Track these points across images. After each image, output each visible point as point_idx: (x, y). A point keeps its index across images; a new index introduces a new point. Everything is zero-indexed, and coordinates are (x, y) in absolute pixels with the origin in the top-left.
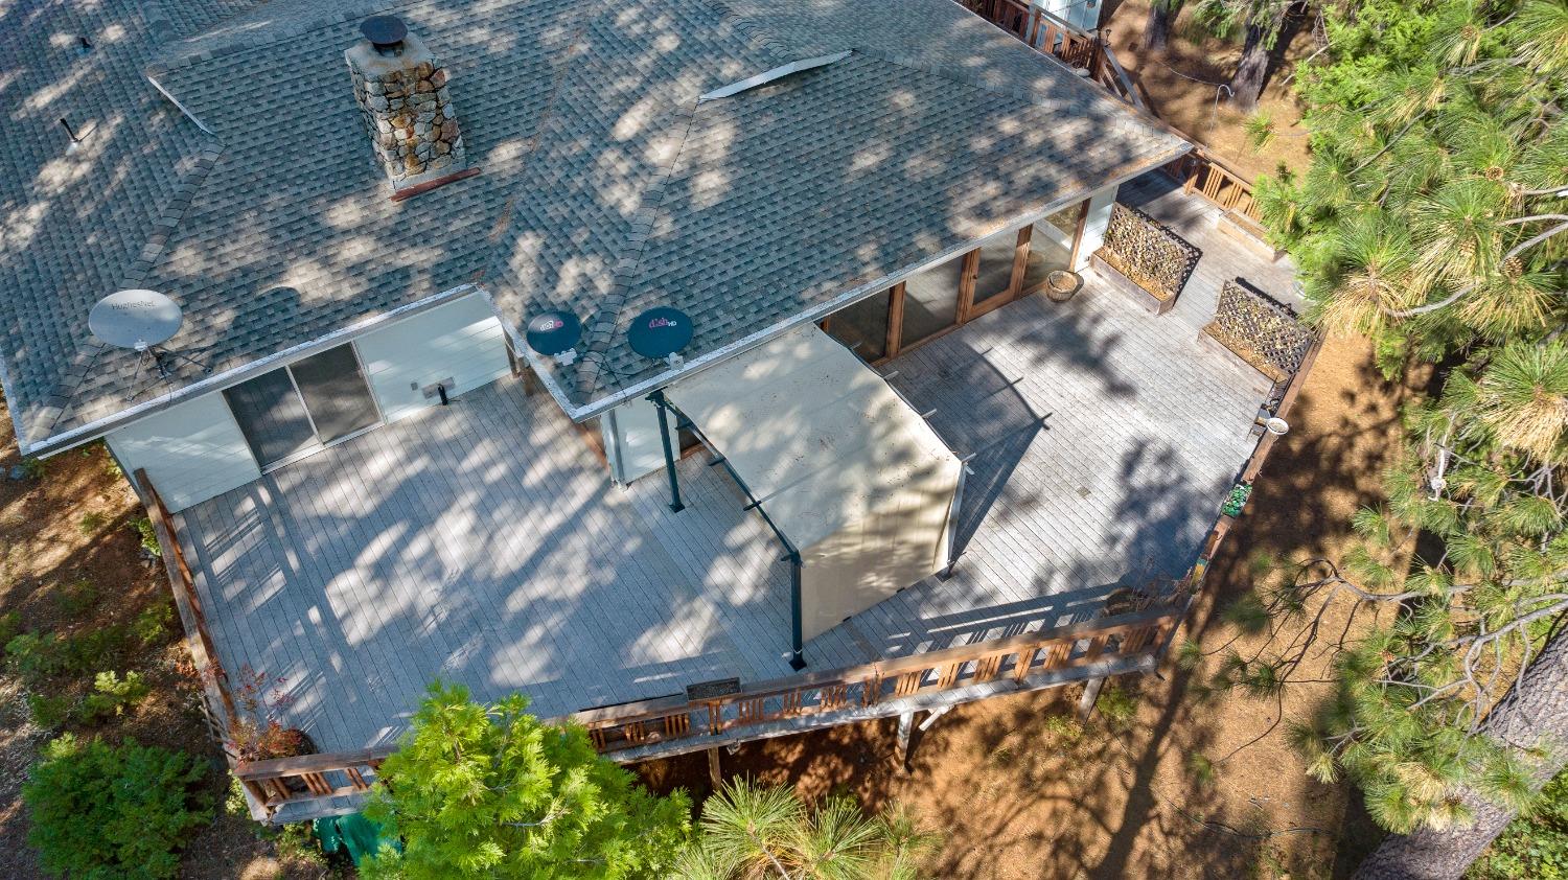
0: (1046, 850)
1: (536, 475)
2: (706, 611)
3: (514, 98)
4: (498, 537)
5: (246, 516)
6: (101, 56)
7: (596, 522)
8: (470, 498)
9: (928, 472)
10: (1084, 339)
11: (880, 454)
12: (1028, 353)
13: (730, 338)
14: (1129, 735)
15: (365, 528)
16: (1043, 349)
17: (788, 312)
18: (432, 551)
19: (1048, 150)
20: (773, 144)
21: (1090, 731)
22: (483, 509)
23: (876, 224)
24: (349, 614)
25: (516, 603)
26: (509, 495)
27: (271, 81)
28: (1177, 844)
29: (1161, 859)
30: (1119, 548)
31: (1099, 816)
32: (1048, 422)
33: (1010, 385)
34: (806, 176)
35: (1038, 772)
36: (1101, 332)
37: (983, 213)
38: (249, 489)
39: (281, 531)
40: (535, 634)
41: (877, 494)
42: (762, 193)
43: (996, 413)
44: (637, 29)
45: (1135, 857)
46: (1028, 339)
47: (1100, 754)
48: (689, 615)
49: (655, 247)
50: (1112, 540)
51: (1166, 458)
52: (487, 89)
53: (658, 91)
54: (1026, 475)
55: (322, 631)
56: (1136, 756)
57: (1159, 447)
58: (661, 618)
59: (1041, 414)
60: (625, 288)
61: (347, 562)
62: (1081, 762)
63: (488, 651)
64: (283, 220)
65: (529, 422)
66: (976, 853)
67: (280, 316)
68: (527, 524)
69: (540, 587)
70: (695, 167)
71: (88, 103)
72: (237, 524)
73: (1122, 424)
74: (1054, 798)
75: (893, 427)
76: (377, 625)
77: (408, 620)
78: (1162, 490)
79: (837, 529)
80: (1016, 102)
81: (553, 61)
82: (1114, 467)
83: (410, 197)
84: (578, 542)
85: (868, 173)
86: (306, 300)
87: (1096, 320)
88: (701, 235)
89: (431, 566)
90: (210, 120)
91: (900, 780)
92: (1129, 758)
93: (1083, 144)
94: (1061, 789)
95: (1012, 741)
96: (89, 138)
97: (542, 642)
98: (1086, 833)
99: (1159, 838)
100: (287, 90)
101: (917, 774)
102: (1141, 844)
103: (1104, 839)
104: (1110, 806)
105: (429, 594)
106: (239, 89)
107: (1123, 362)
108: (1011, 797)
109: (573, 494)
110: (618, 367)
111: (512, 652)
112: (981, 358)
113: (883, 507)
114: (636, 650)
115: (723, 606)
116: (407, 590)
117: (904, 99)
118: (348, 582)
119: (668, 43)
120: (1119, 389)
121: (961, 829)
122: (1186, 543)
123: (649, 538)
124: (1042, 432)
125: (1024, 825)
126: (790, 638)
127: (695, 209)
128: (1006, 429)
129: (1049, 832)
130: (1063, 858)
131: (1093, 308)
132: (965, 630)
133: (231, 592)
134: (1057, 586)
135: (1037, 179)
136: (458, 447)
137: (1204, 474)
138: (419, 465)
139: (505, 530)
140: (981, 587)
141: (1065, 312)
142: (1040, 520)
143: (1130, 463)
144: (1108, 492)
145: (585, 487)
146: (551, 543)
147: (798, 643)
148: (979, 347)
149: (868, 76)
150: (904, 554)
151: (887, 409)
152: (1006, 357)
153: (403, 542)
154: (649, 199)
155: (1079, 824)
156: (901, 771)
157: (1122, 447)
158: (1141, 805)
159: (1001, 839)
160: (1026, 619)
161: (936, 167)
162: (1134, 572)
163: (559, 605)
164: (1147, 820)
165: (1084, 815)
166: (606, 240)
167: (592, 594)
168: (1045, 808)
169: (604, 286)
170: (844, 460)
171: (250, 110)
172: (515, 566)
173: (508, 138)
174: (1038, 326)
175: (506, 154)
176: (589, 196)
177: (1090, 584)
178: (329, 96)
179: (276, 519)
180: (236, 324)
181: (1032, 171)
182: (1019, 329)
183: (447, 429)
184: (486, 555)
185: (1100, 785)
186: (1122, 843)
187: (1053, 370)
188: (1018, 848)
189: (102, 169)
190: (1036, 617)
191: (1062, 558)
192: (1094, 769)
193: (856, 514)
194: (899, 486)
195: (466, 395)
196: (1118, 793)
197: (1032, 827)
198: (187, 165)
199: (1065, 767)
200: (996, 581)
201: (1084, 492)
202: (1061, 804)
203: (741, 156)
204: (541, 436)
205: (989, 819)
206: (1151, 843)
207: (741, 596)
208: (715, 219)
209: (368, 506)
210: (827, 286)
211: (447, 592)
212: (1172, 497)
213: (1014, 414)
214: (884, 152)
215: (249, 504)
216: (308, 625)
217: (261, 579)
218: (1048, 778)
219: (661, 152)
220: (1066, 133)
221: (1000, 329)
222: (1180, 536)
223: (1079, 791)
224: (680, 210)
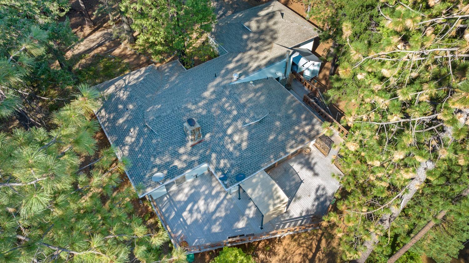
0: (302, 256)
1: (214, 193)
2: (246, 219)
3: (209, 124)
4: (209, 204)
5: (166, 201)
6: (130, 112)
7: (225, 202)
8: (203, 197)
9: (282, 201)
10: (310, 163)
11: (275, 197)
12: (300, 166)
13: (250, 175)
14: (317, 235)
15: (186, 203)
16: (303, 165)
17: (260, 169)
18: (198, 208)
19: (304, 133)
20: (256, 135)
21: (310, 235)
22: (206, 200)
23: (274, 150)
24: (187, 219)
25: (214, 217)
26: (209, 197)
27: (167, 123)
28: (324, 255)
29: (321, 257)
30: (315, 207)
31: (311, 250)
32: (303, 181)
33: (297, 173)
34: (262, 141)
35: (301, 242)
36: (313, 162)
37: (292, 147)
38: (165, 195)
39: (172, 204)
40: (218, 223)
41: (274, 205)
42: (254, 146)
43: (294, 180)
44: (229, 108)
45: (317, 257)
46: (300, 163)
47: (311, 239)
48: (243, 220)
49: (237, 158)
50: (313, 205)
51: (324, 189)
52: (204, 122)
53: (234, 123)
54: (299, 193)
55: (183, 223)
56: (318, 239)
57: (322, 187)
58: (238, 220)
59: (302, 180)
60: (232, 166)
61: (184, 210)
62: (308, 240)
63: (211, 226)
64: (173, 152)
65: (211, 182)
66: (290, 257)
67: (175, 171)
68: (214, 202)
69: (218, 214)
70: (242, 141)
71: (131, 123)
72: (165, 202)
73: (317, 182)
74: (303, 247)
75: (277, 192)
76: (192, 221)
77: (196, 221)
78: (323, 195)
79: (268, 210)
80: (298, 122)
81: (214, 115)
82: (315, 191)
83: (193, 146)
84: (223, 206)
85: (272, 140)
86: (179, 167)
87: (313, 159)
88: (245, 155)
89: (198, 210)
90: (158, 132)
91: (277, 244)
92: (316, 239)
93: (310, 131)
94: (305, 245)
95: (296, 237)
96: (133, 132)
97: (220, 224)
98: (309, 253)
99: (321, 254)
100: (170, 125)
101: (280, 243)
102: (318, 255)
103: (312, 254)
104: (313, 248)
105: (199, 216)
106: (162, 125)
107: (317, 168)
108: (296, 247)
109: (220, 197)
110: (233, 181)
111: (215, 226)
112: (292, 167)
113: (276, 207)
114: (235, 226)
115: (248, 217)
116: (196, 216)
117: (278, 123)
118: (185, 214)
119: (235, 113)
120: (316, 174)
121: (287, 252)
122: (326, 206)
123: (235, 205)
124: (302, 183)
125: (298, 252)
126: (261, 224)
127: (243, 150)
128: (296, 183)
129: (302, 253)
130: (304, 257)
131: (312, 156)
132: (289, 222)
133: (167, 215)
134: (304, 214)
135: (302, 139)
136: (200, 186)
137: (330, 192)
138: (193, 191)
139: (210, 203)
140: (291, 214)
141: (307, 157)
142: (302, 201)
143: (317, 190)
144: (313, 196)
145: (223, 195)
146: (218, 206)
147: (262, 226)
148: (291, 164)
149: (272, 118)
150: (278, 212)
151: (276, 189)
152: (296, 167)
153: (193, 206)
154: (235, 148)
155: (307, 251)
156: (277, 242)
157: (316, 187)
158: (318, 248)
159: (294, 254)
160: (299, 220)
161: (284, 138)
162: (317, 211)
163: (221, 218)
164: (319, 251)
165: (308, 250)
166: (229, 156)
167: (226, 216)
168: (302, 249)
169: (228, 165)
170: (269, 199)
171: (164, 130)
172: (213, 210)
173: (208, 133)
174: (302, 160)
175: (208, 136)
176: (223, 146)
177: (309, 214)
178: (177, 126)
179: (171, 201)
180: (168, 172)
181: (301, 137)
182: (298, 161)
183: (197, 183)
184: (207, 208)
185: (311, 245)
186: (315, 255)
187: (304, 170)
188: (297, 256)
189: (138, 140)
190: (300, 220)
191: (305, 209)
192: (311, 241)
193: (271, 208)
194: (278, 203)
195: (200, 176)
196: (314, 246)
197: (299, 252)
198: (154, 141)
199: (305, 241)
200: (294, 213)
201: (309, 196)
202: (305, 248)
203: (250, 138)
204: (214, 184)
205: (292, 251)
206: (320, 255)
207: (251, 216)
208: (247, 151)
209: (186, 199)
210: (266, 164)
211: (202, 215)
212: (324, 197)
213: (297, 180)
214: (275, 135)
215: (166, 198)
216: (181, 221)
217: (171, 212)
218: (302, 243)
219: (236, 138)
220: (307, 128)
221: (295, 161)
222: (325, 204)
223: (308, 245)
224: (240, 150)
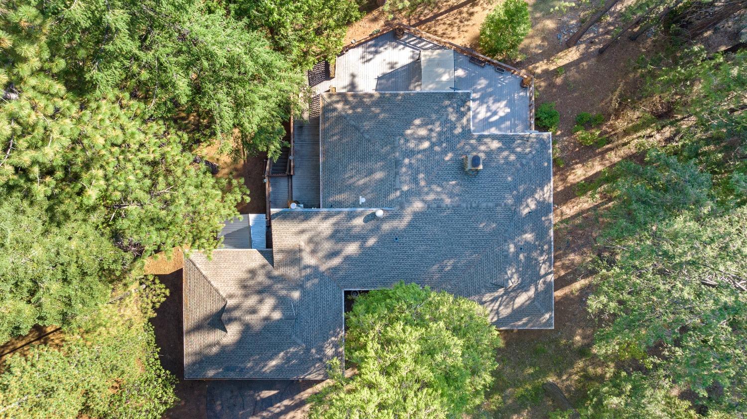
6: (516, 241)
18: (487, 112)
24: (504, 108)
30: (386, 47)
32: (376, 78)
51: (363, 58)
61: (501, 119)
73: (360, 69)
77: (495, 101)
78: (369, 52)
82: (372, 61)
89: (488, 109)
107: (347, 82)
116: (493, 106)
118: (502, 113)
137: (359, 51)
142: (391, 59)
143: (369, 60)
144: (378, 57)
160: (411, 45)
162: (387, 42)
177: (396, 44)
211: (487, 103)
222: (374, 43)
